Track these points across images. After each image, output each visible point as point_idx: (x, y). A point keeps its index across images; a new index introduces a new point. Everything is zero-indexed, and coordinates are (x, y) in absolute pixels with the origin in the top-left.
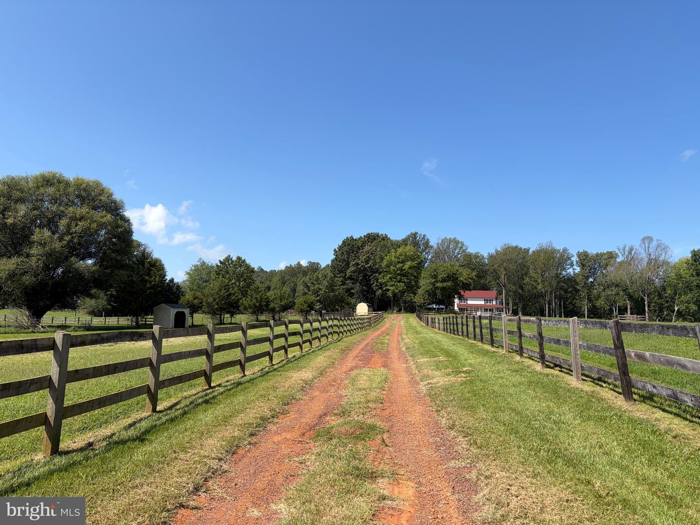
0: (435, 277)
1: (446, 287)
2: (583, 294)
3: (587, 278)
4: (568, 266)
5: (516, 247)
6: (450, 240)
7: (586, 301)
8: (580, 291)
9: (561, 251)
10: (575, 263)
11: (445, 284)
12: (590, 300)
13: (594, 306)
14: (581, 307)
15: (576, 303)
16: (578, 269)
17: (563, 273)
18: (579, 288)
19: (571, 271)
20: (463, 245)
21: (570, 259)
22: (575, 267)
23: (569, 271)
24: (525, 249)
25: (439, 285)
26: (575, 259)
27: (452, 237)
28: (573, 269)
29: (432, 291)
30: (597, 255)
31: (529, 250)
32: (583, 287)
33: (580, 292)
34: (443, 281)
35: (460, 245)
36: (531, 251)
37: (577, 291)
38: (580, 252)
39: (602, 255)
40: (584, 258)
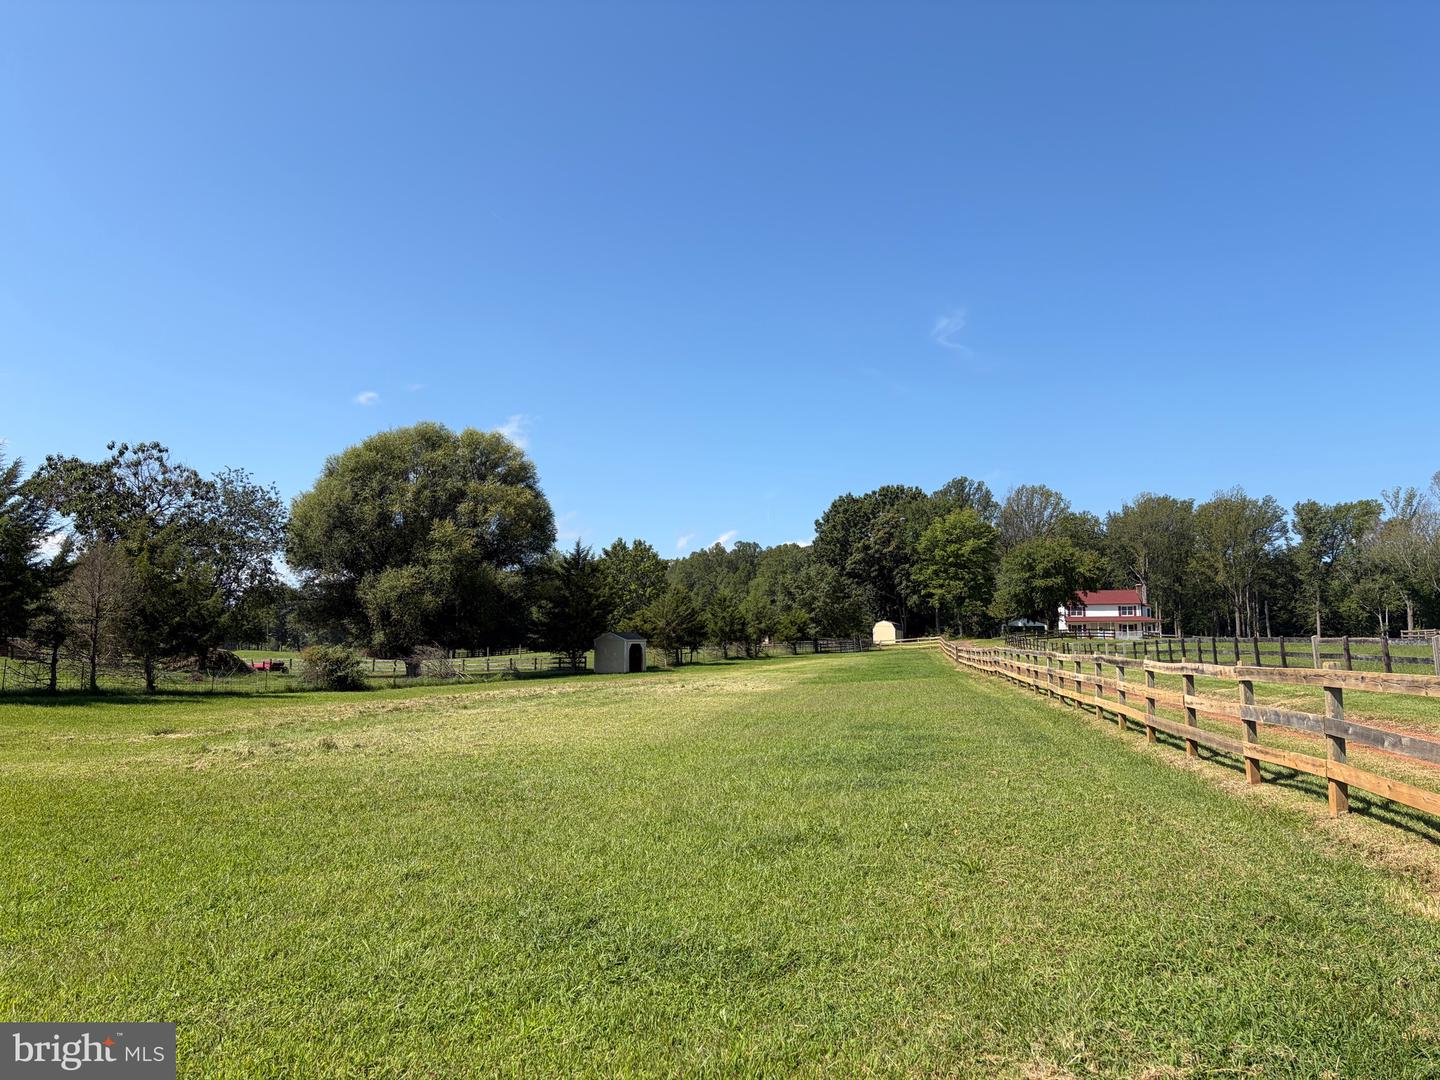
0: (1031, 568)
1: (1053, 586)
2: (1311, 588)
3: (1319, 555)
4: (1276, 534)
5: (1166, 499)
6: (1034, 491)
7: (1318, 603)
8: (1302, 582)
9: (1260, 503)
10: (1290, 526)
11: (1050, 582)
12: (1324, 600)
13: (1335, 614)
14: (1306, 616)
15: (1295, 607)
16: (1297, 540)
17: (1267, 547)
18: (1301, 577)
19: (1281, 543)
20: (1060, 498)
21: (1279, 518)
22: (1291, 534)
23: (1277, 543)
24: (1185, 502)
25: (1039, 583)
26: (1290, 518)
27: (1037, 485)
28: (1287, 539)
29: (1026, 595)
30: (1338, 509)
31: (1192, 503)
32: (1310, 575)
33: (1304, 586)
34: (1047, 574)
35: (1052, 500)
36: (1195, 506)
37: (1297, 583)
38: (1301, 503)
39: (1349, 508)
40: (1310, 518)
